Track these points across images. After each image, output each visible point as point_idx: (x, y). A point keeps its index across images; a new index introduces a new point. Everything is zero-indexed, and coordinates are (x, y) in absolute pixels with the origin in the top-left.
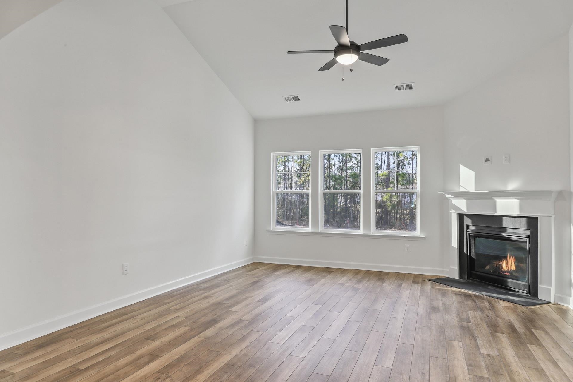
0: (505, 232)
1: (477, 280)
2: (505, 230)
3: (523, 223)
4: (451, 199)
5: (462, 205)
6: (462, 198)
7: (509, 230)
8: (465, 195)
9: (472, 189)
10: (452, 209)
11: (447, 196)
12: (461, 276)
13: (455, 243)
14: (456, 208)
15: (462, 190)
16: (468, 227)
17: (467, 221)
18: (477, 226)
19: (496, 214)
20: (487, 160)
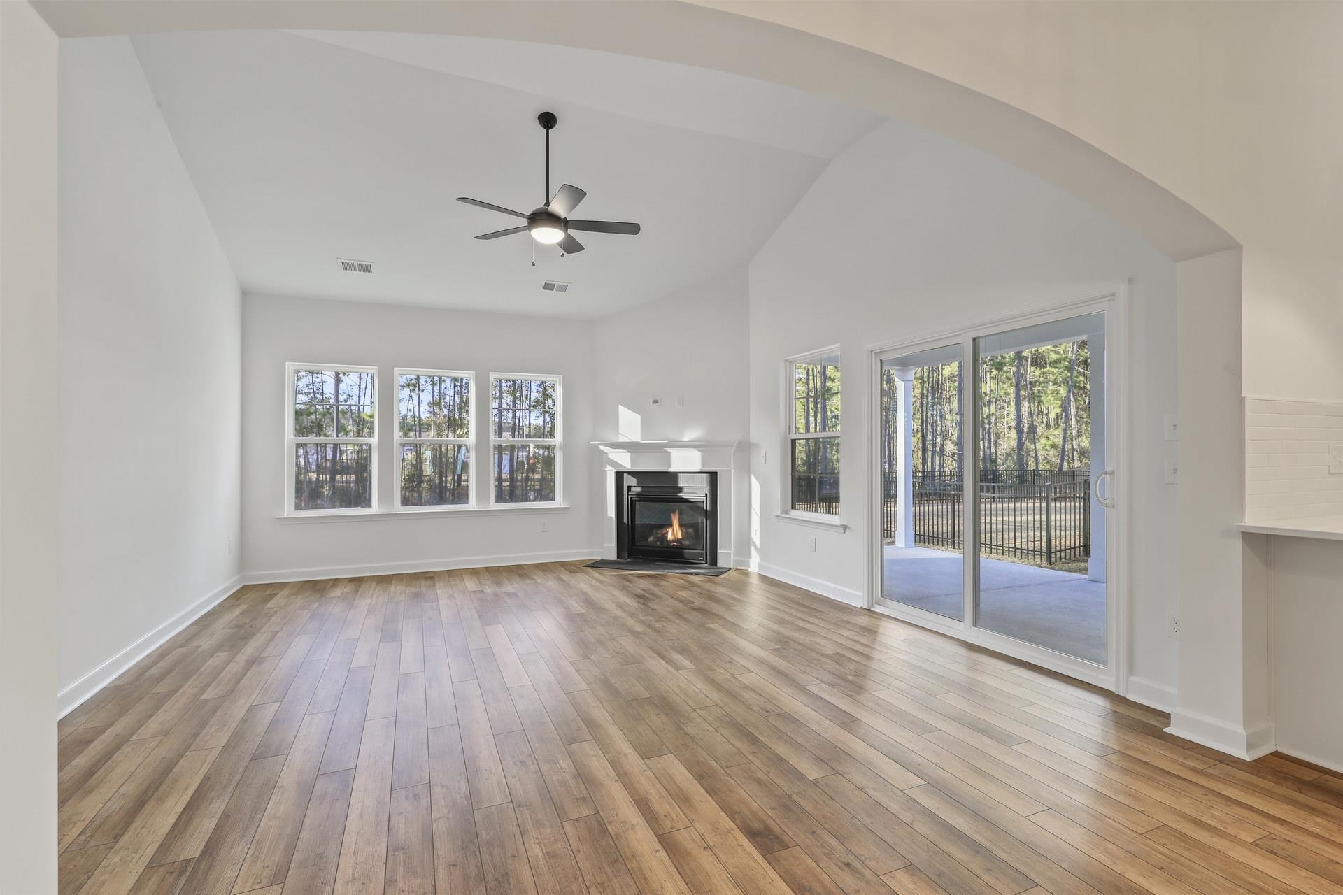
0: (681, 492)
1: (641, 557)
2: (680, 489)
3: (704, 480)
4: (607, 451)
5: (625, 460)
6: (624, 451)
7: (685, 490)
8: (631, 447)
9: (637, 437)
10: (608, 466)
11: (602, 448)
12: (619, 556)
13: (611, 512)
14: (613, 464)
15: (621, 439)
16: (629, 488)
17: (630, 481)
18: (643, 487)
19: (670, 471)
20: (656, 402)
